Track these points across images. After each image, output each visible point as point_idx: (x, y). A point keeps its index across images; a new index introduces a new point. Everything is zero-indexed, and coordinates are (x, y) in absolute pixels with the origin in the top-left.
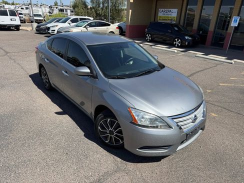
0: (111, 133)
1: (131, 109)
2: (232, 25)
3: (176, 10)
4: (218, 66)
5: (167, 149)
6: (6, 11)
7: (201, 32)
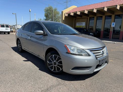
0: (55, 64)
1: (66, 45)
2: (112, 26)
3: (85, 23)
4: (108, 44)
5: (89, 69)
6: (4, 25)
7: (97, 32)
